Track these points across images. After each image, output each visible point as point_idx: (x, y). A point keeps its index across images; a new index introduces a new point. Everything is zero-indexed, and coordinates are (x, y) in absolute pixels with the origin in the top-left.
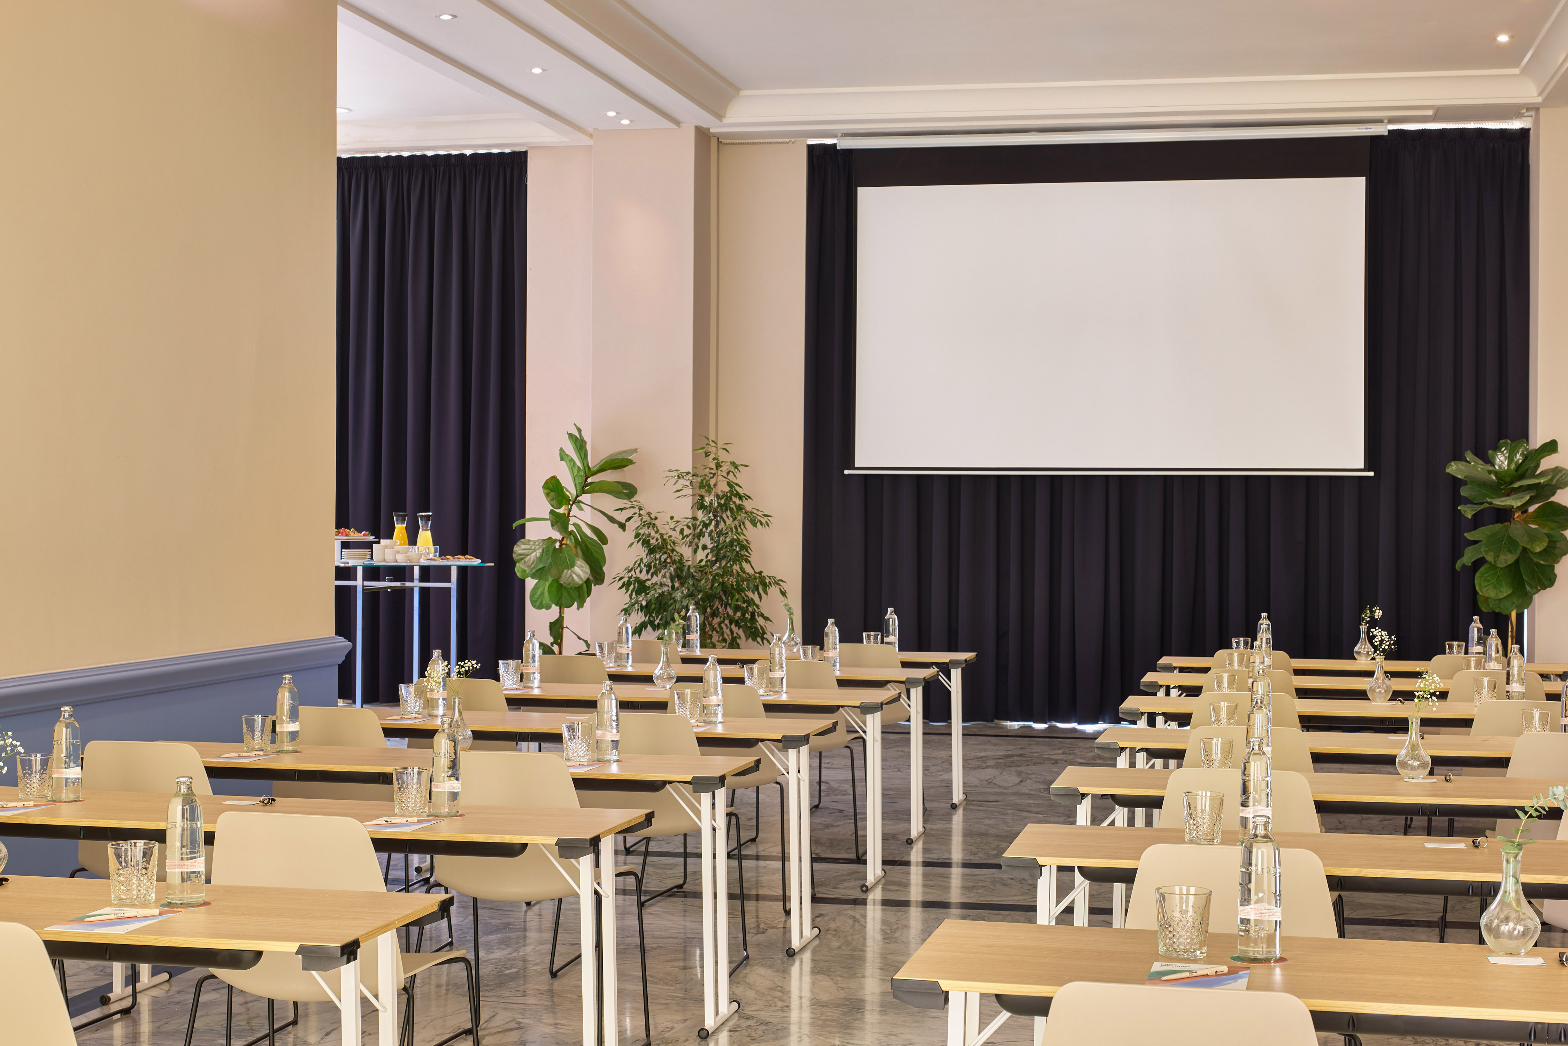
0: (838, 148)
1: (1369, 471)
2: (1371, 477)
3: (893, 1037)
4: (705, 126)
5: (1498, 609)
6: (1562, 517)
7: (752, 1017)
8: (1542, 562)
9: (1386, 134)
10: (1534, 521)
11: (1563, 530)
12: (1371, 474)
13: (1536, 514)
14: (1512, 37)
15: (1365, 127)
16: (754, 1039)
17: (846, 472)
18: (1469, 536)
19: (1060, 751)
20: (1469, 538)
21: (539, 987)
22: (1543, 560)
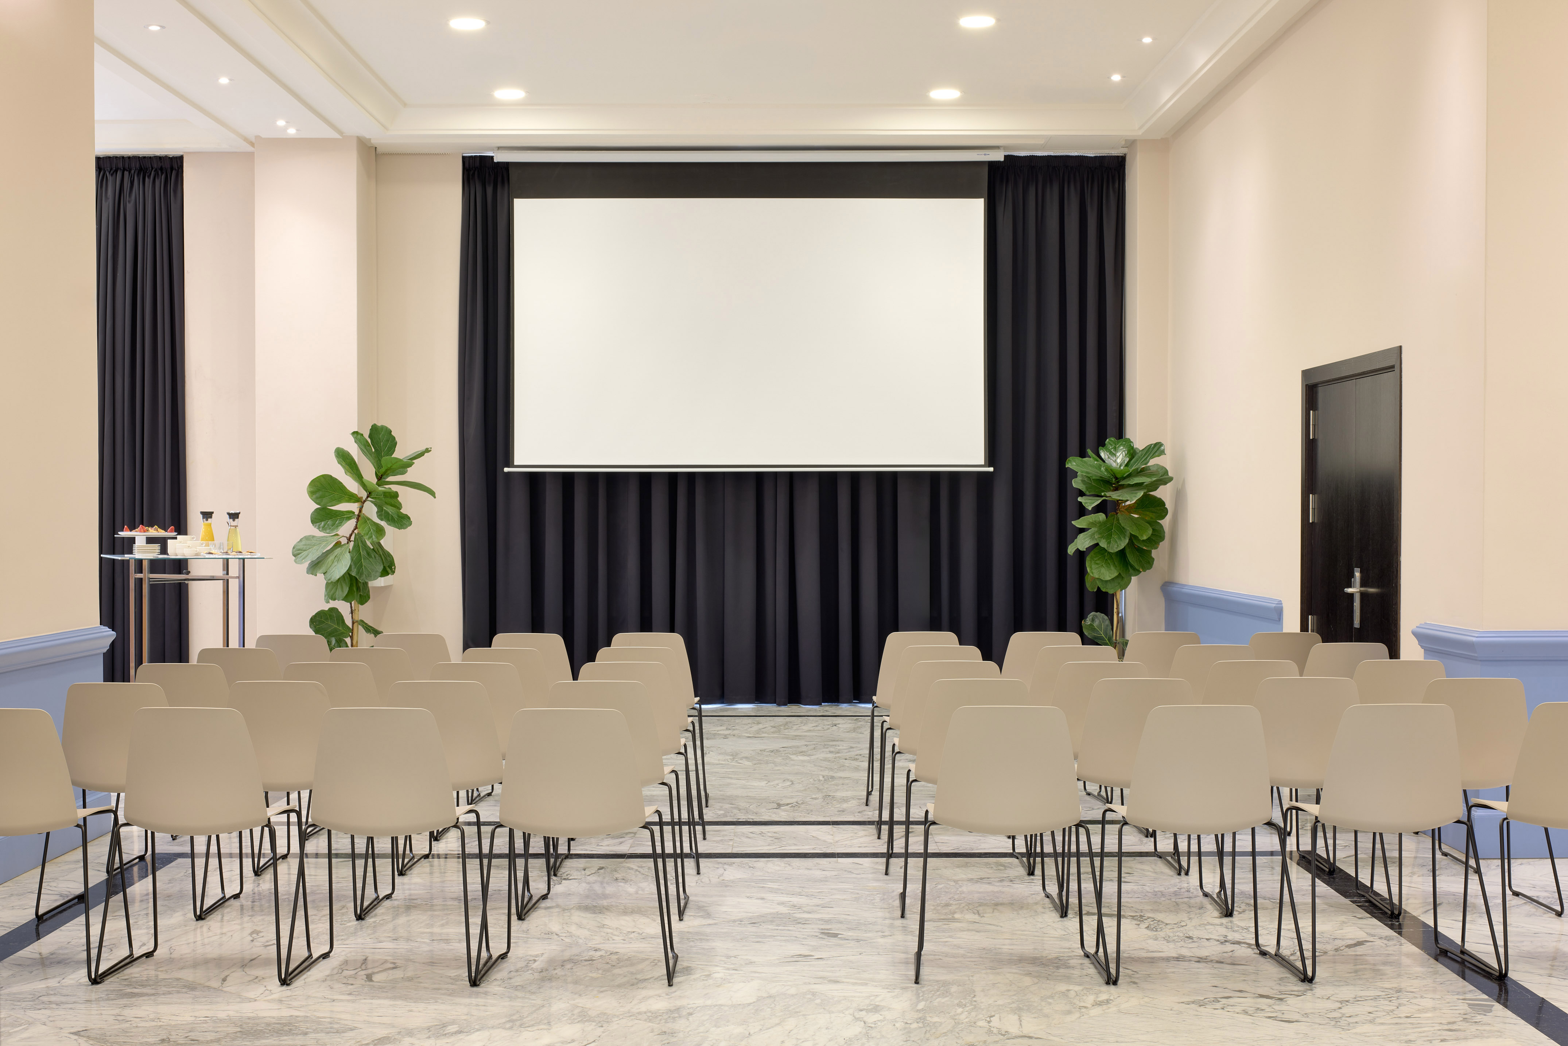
0: (495, 161)
1: (989, 467)
2: (991, 472)
3: (733, 958)
4: (368, 137)
5: (1105, 589)
6: (1158, 508)
7: (599, 949)
8: (1144, 548)
9: (1002, 159)
10: (1135, 511)
11: (1160, 520)
12: (991, 469)
13: (1136, 505)
14: (1123, 77)
15: (984, 153)
16: (614, 966)
17: (506, 470)
18: (1078, 523)
19: (724, 728)
20: (1077, 526)
21: (389, 935)
22: (1146, 546)
